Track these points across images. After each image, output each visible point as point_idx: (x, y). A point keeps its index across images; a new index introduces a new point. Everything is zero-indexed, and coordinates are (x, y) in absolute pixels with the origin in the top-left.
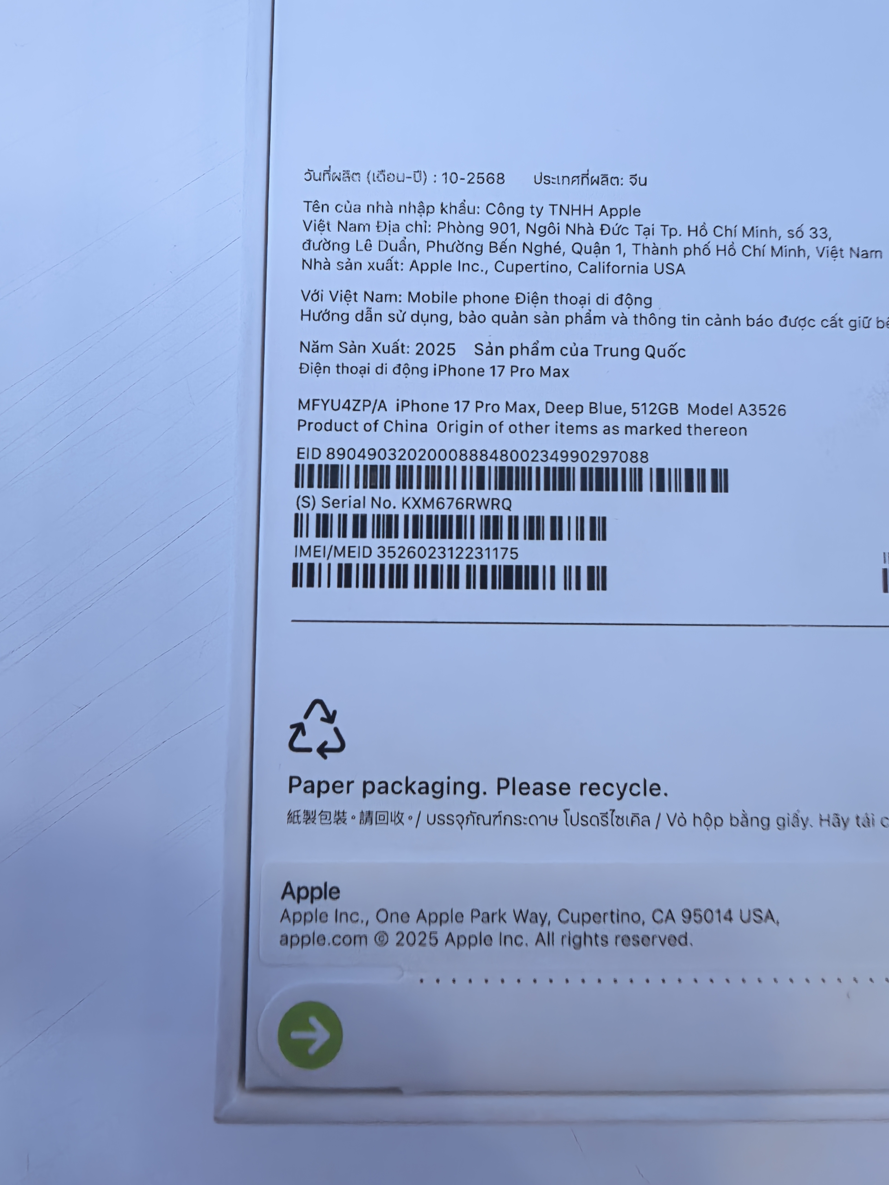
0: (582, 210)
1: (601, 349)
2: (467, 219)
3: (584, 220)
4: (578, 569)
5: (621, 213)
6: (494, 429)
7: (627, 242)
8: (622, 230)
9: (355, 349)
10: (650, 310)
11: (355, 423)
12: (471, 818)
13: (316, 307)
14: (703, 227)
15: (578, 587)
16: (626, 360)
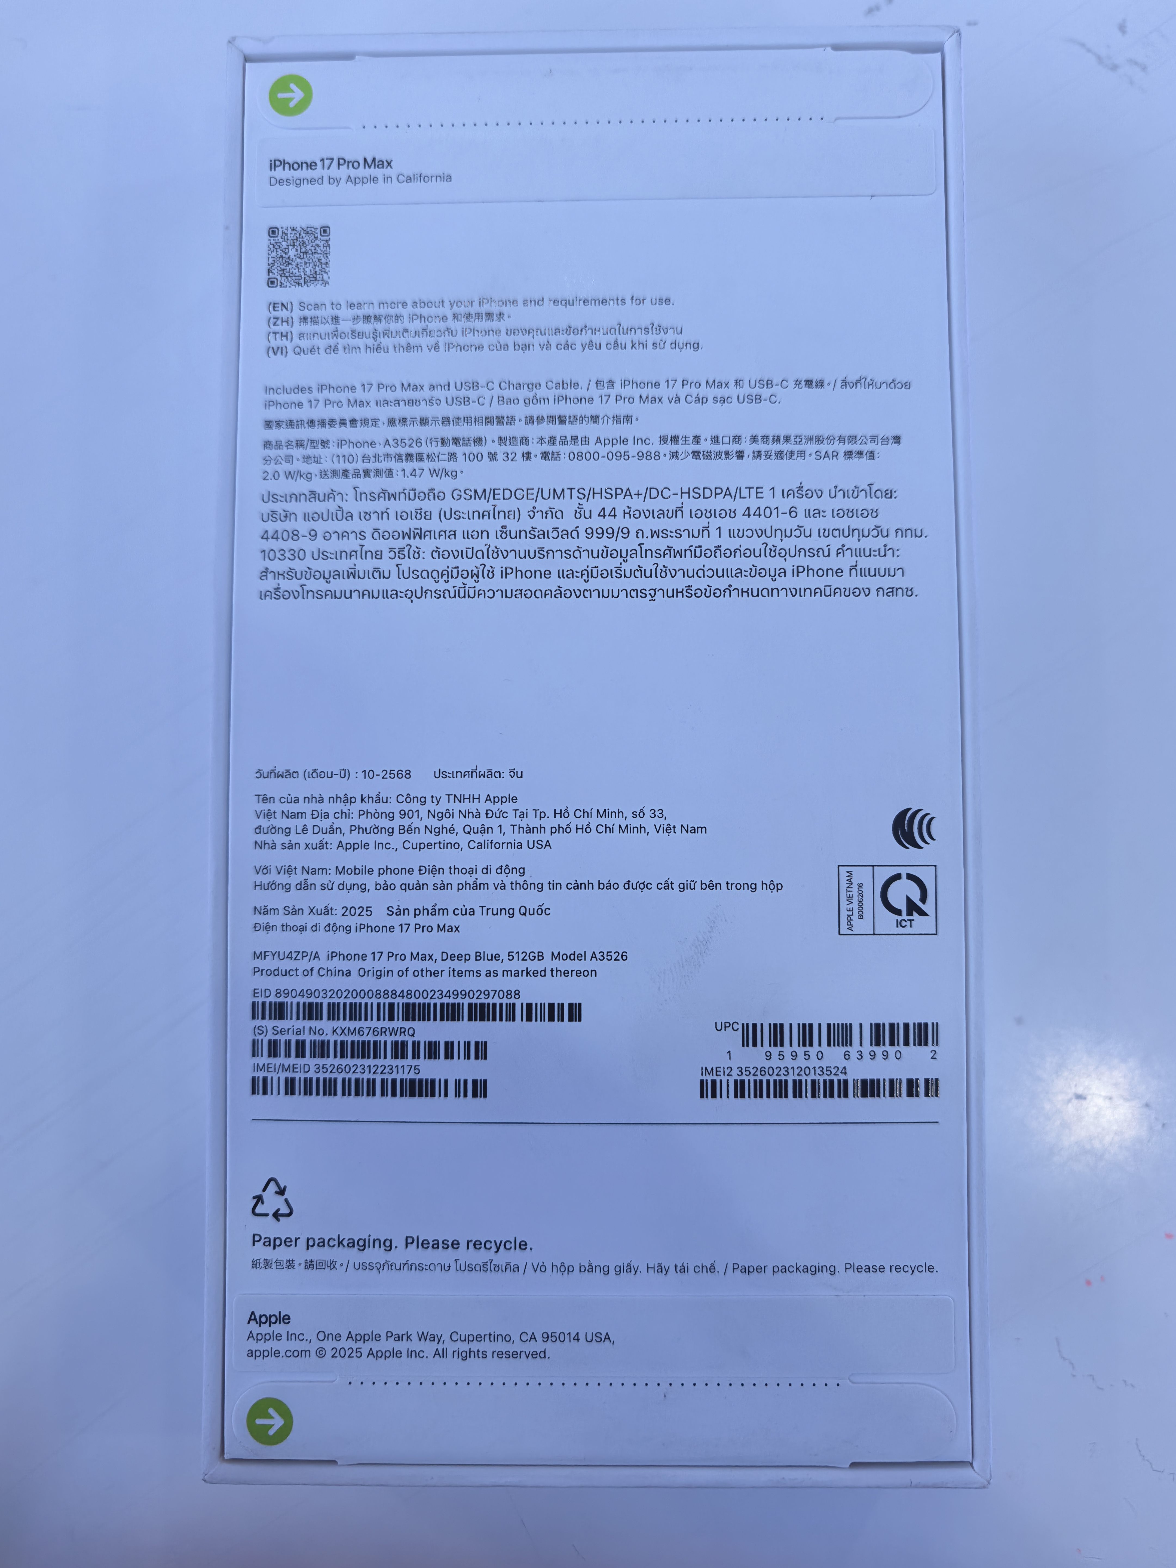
0: (472, 798)
1: (485, 909)
2: (381, 807)
3: (473, 807)
4: (466, 1081)
5: (502, 800)
6: (402, 973)
7: (506, 823)
8: (502, 814)
9: (296, 912)
10: (523, 878)
11: (296, 970)
12: (386, 1265)
13: (265, 879)
14: (566, 811)
15: (465, 1095)
16: (504, 918)
